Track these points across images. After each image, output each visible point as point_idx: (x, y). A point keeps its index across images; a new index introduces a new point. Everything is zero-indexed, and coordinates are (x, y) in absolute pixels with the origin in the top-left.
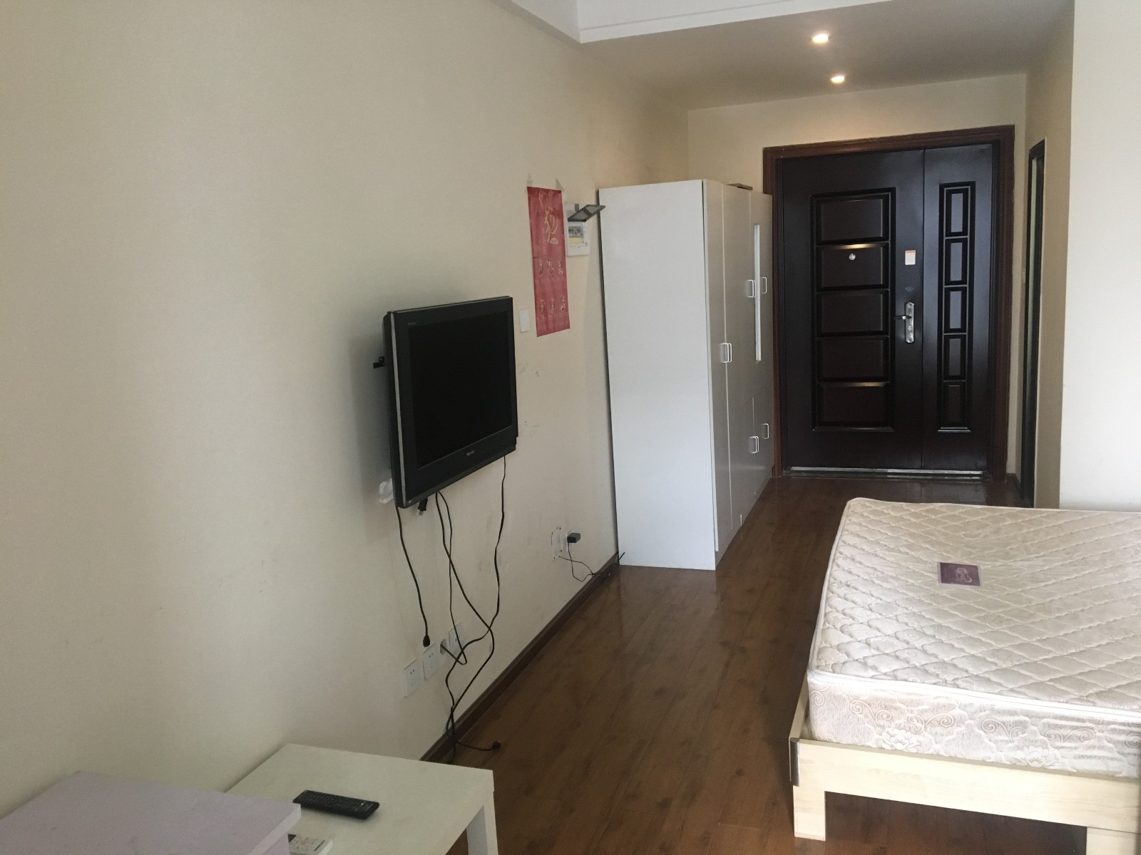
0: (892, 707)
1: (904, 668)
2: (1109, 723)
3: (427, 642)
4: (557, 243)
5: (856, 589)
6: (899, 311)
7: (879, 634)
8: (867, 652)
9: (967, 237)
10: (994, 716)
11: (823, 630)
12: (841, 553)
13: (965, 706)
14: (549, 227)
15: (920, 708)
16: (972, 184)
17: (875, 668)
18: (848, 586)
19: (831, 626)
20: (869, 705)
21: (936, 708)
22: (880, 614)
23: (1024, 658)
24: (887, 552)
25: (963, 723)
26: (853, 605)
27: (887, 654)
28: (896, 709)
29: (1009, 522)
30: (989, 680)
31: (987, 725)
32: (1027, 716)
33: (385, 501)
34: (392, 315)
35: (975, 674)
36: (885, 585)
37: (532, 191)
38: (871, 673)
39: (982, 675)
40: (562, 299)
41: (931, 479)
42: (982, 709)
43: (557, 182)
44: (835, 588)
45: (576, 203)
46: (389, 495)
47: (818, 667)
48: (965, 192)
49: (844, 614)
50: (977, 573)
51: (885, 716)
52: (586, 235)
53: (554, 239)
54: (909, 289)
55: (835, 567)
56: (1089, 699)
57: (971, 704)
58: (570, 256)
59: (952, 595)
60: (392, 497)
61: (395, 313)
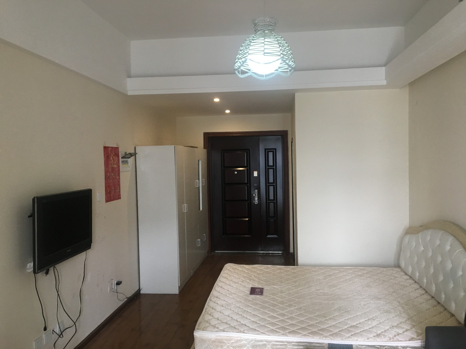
0: (222, 342)
1: (228, 327)
2: (292, 342)
3: (45, 329)
4: (116, 166)
5: (219, 298)
6: (252, 192)
7: (223, 315)
8: (216, 322)
9: (274, 167)
10: (256, 343)
11: (204, 315)
12: (218, 285)
13: (246, 340)
14: (112, 161)
15: (232, 342)
16: (275, 149)
17: (218, 328)
18: (217, 297)
19: (207, 313)
20: (215, 342)
21: (237, 341)
22: (225, 308)
23: (269, 321)
24: (234, 284)
25: (246, 346)
26: (216, 305)
27: (224, 322)
28: (224, 343)
29: (279, 271)
30: (255, 330)
31: (254, 346)
32: (266, 342)
33: (29, 271)
34: (36, 198)
35: (252, 328)
36: (231, 296)
37: (105, 148)
38: (216, 330)
39: (254, 328)
40: (117, 188)
41: (265, 255)
42: (252, 340)
43: (117, 144)
44: (212, 299)
45: (126, 152)
46: (31, 269)
47: (198, 329)
48: (273, 152)
49: (213, 308)
50: (263, 291)
51: (220, 346)
52: (129, 164)
53: (115, 165)
54: (255, 185)
55: (214, 291)
56: (286, 334)
57: (248, 339)
58: (122, 172)
59: (252, 299)
60: (32, 269)
61: (37, 197)
